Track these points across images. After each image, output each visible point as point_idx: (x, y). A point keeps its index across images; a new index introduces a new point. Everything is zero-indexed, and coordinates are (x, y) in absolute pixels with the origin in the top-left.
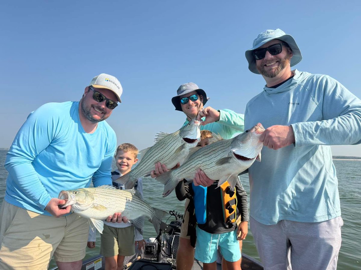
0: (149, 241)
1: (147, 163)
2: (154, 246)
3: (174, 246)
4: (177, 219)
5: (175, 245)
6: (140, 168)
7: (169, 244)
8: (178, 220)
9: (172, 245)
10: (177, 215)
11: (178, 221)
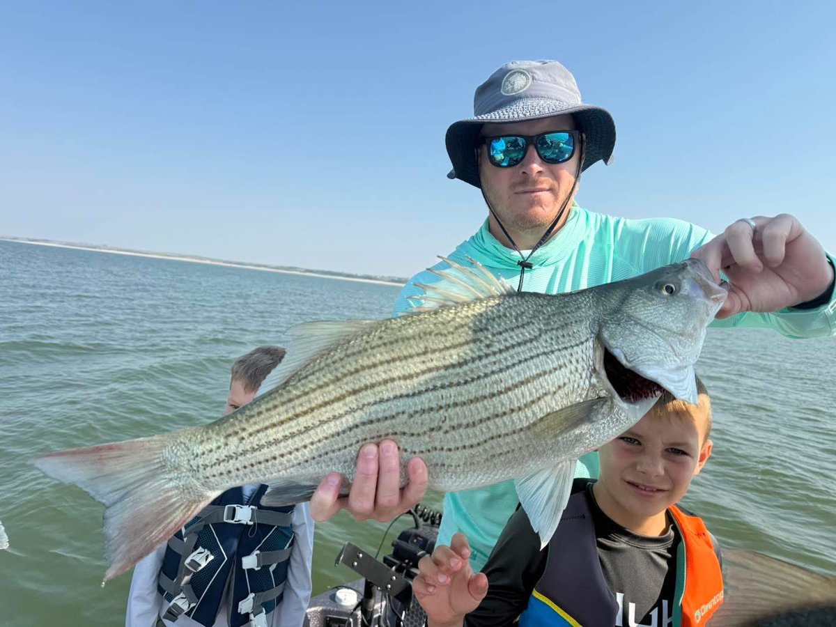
0: (336, 599)
1: (322, 423)
2: (351, 620)
3: (408, 620)
4: (417, 527)
5: (412, 618)
6: (262, 438)
7: (396, 614)
8: (420, 531)
9: (403, 618)
10: (420, 513)
11: (423, 534)
